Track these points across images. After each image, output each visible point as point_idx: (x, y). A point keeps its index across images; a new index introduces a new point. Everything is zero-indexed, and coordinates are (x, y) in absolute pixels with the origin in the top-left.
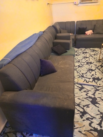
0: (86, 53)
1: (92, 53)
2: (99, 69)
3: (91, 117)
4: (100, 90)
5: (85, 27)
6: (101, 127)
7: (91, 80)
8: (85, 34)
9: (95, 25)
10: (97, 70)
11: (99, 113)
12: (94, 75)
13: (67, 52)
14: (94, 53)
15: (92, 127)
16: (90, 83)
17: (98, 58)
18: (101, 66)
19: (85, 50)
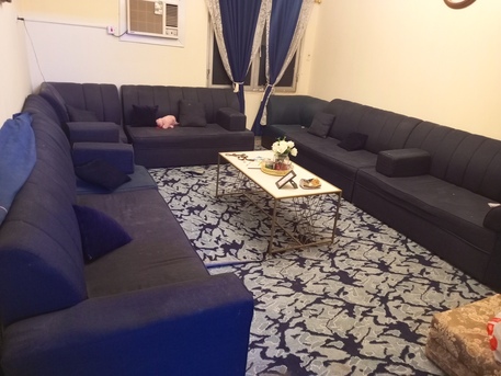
0: (173, 181)
1: (192, 181)
2: (227, 221)
3: (258, 339)
4: (251, 271)
5: (151, 105)
6: (287, 350)
7: (220, 252)
8: (155, 125)
9: (180, 103)
10: (223, 225)
11: (270, 323)
12: (222, 237)
13: (129, 180)
14: (195, 181)
15: (270, 358)
16: (220, 261)
17: (213, 194)
18: (227, 212)
19: (166, 174)
